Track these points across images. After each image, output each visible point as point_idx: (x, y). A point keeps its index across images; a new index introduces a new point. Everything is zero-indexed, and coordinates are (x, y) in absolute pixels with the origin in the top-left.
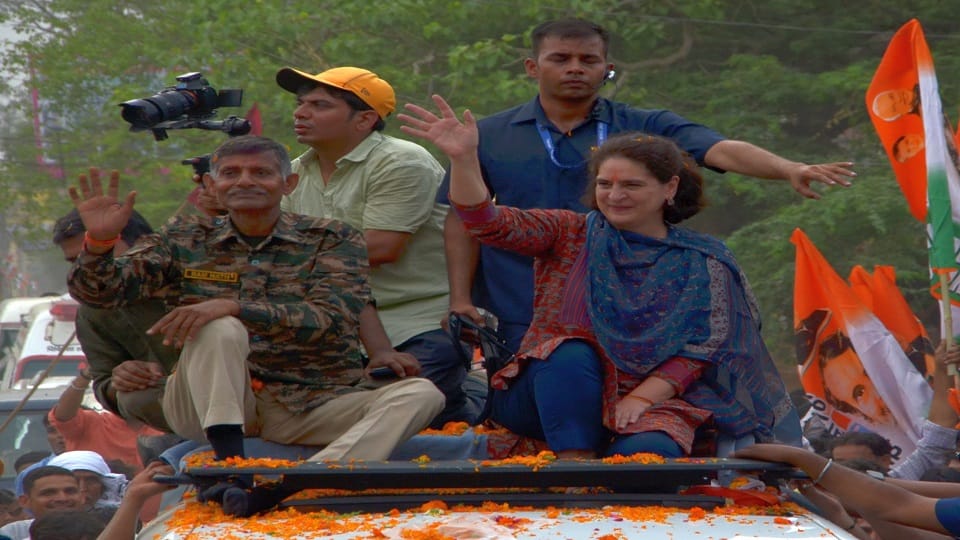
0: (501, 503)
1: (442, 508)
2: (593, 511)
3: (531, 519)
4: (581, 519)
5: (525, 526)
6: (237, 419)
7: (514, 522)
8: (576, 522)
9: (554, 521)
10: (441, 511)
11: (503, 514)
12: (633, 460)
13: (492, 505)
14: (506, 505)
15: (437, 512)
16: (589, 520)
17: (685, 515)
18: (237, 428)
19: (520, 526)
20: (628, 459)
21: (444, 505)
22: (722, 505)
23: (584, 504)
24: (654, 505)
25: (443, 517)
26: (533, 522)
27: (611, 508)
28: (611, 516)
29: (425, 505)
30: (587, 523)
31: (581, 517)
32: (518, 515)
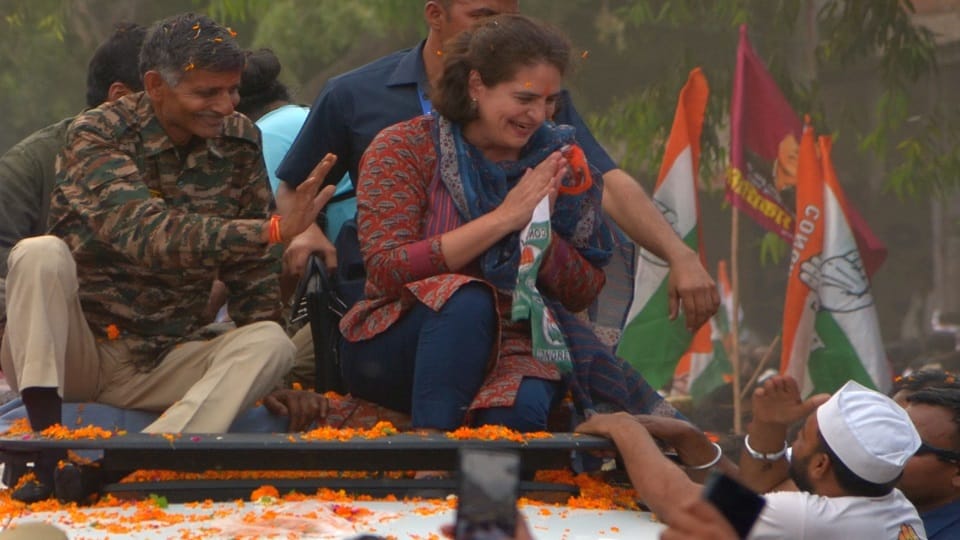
0: (337, 490)
1: (274, 496)
2: (437, 501)
3: (371, 510)
4: (425, 511)
5: (365, 518)
6: (53, 380)
7: (353, 513)
8: (419, 514)
10: (274, 499)
11: (339, 504)
12: (480, 434)
13: (326, 493)
14: (342, 492)
15: (269, 500)
16: (432, 512)
18: (53, 390)
19: (359, 519)
21: (276, 492)
22: (576, 494)
23: (426, 492)
25: (276, 507)
26: (373, 514)
29: (255, 493)
30: (431, 515)
31: (424, 509)
32: (356, 505)
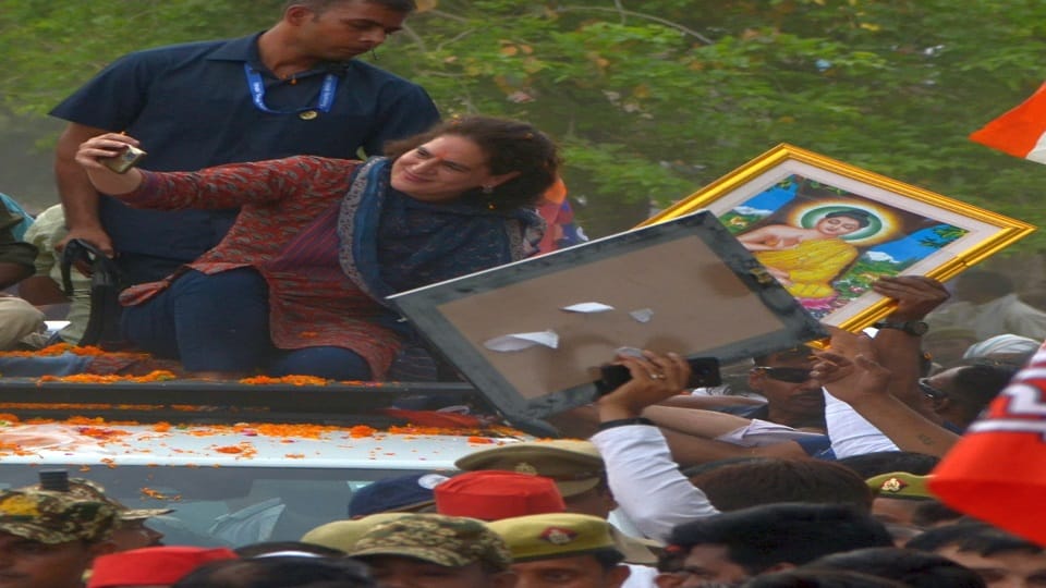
0: (94, 417)
1: (11, 421)
3: (128, 432)
4: (200, 434)
5: (119, 437)
7: (105, 433)
8: (193, 435)
9: (161, 434)
11: (92, 427)
12: (282, 382)
13: (80, 419)
15: (3, 423)
16: (210, 434)
17: (347, 433)
19: (112, 437)
20: (277, 380)
21: (14, 418)
24: (306, 423)
26: (130, 434)
27: (247, 425)
28: (242, 431)
30: (208, 436)
31: (200, 432)
